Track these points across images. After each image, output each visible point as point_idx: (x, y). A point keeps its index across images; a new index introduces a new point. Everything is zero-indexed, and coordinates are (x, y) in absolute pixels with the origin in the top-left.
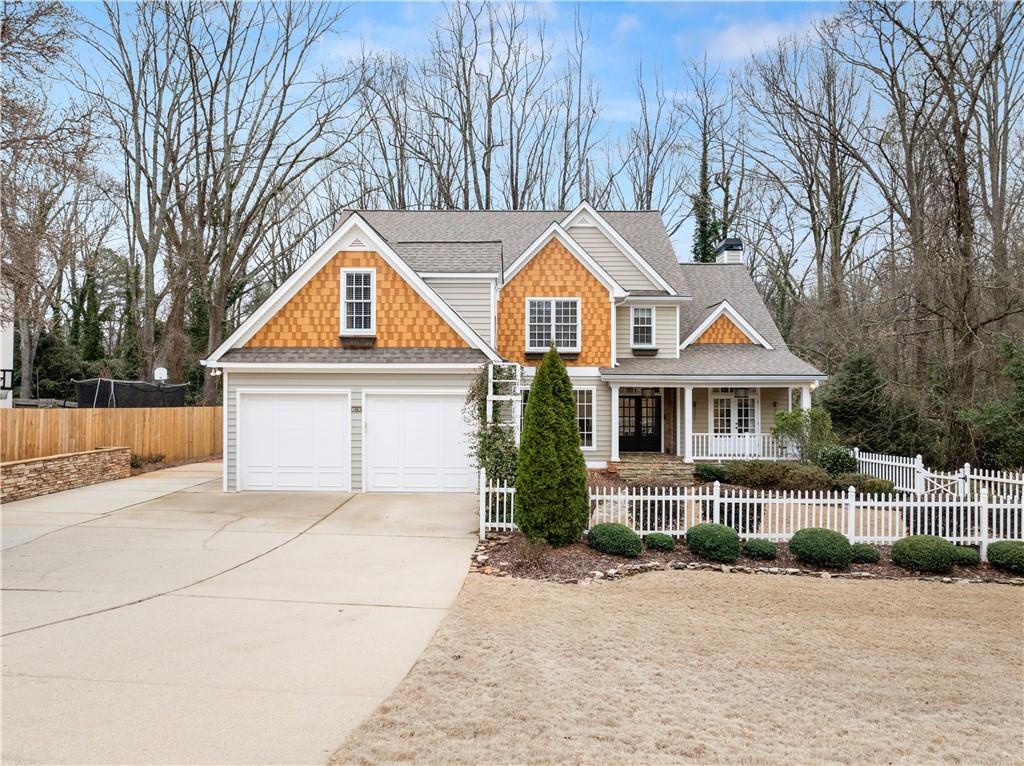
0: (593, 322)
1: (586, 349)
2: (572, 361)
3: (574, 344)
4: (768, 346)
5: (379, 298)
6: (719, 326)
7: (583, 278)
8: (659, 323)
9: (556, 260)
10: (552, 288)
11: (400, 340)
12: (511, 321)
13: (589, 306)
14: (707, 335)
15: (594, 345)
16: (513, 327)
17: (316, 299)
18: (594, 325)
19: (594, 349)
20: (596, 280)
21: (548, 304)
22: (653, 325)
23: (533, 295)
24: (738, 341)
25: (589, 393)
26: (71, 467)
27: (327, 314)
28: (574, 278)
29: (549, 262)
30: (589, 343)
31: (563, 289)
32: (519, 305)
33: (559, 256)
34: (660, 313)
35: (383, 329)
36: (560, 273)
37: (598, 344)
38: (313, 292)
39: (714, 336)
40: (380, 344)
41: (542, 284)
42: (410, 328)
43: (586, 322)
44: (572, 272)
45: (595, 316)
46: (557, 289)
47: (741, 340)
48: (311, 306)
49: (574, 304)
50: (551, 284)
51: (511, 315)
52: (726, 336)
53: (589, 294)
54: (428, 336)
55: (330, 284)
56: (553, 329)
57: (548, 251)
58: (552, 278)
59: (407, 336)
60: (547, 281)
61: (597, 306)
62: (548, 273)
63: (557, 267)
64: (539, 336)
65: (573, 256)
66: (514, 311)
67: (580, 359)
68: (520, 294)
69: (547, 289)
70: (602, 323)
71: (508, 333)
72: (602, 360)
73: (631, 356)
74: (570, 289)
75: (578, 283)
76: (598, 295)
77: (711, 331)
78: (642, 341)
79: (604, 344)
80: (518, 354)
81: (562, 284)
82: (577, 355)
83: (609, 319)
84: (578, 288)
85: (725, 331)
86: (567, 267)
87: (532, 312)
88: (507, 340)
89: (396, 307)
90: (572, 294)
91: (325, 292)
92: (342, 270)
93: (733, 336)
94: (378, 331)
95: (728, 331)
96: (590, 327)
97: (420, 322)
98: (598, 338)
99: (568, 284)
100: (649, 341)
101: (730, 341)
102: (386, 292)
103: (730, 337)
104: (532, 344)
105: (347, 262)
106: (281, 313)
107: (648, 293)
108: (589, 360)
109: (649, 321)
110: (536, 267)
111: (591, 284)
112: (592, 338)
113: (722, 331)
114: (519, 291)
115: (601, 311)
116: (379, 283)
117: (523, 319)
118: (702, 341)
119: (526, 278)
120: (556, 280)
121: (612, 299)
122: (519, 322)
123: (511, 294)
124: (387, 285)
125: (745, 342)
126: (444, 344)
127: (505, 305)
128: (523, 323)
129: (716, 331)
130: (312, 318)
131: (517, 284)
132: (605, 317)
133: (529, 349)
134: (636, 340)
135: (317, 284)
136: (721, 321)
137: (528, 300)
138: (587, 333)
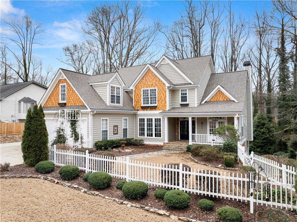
0: (161, 95)
1: (159, 105)
2: (155, 108)
3: (155, 103)
4: (236, 101)
5: (67, 91)
6: (218, 94)
7: (158, 81)
8: (189, 94)
9: (150, 76)
10: (149, 85)
11: (71, 104)
12: (138, 97)
13: (160, 90)
14: (213, 98)
15: (161, 103)
16: (138, 98)
17: (55, 93)
18: (161, 96)
19: (161, 104)
20: (162, 81)
21: (148, 90)
23: (144, 88)
24: (225, 100)
25: (160, 119)
27: (57, 97)
28: (155, 81)
29: (148, 77)
30: (160, 103)
31: (152, 85)
32: (140, 91)
33: (151, 75)
34: (190, 91)
35: (68, 101)
36: (151, 80)
37: (162, 103)
38: (55, 91)
39: (216, 98)
40: (67, 105)
41: (146, 84)
42: (73, 99)
43: (159, 95)
44: (154, 79)
45: (162, 93)
46: (150, 85)
47: (226, 99)
48: (54, 95)
49: (155, 90)
50: (149, 84)
51: (138, 95)
52: (221, 98)
53: (159, 86)
54: (77, 102)
55: (58, 89)
56: (150, 98)
57: (148, 73)
58: (149, 82)
59: (72, 102)
60: (147, 83)
61: (162, 90)
62: (148, 80)
63: (150, 78)
64: (146, 100)
65: (155, 74)
66: (138, 93)
67: (157, 108)
68: (140, 88)
69: (147, 86)
70: (164, 96)
71: (137, 100)
72: (164, 108)
73: (180, 106)
74: (154, 85)
75: (156, 83)
76: (162, 86)
77: (215, 96)
78: (184, 101)
79: (164, 102)
80: (140, 107)
81: (151, 83)
82: (156, 107)
83: (166, 94)
84: (156, 84)
85: (220, 96)
86: (153, 78)
87: (144, 93)
88: (137, 103)
89: (70, 94)
90: (154, 87)
91: (57, 91)
92: (60, 84)
93: (223, 98)
94: (67, 101)
95: (222, 96)
96: (160, 97)
97: (75, 98)
98: (162, 101)
99: (154, 83)
100: (186, 101)
101: (222, 100)
103: (222, 98)
104: (144, 104)
105: (61, 82)
106: (49, 97)
107: (185, 84)
108: (160, 108)
109: (186, 94)
110: (144, 79)
111: (160, 83)
112: (161, 101)
113: (219, 96)
114: (140, 86)
115: (163, 92)
116: (67, 87)
117: (141, 96)
118: (212, 100)
119: (142, 82)
120: (150, 82)
121: (166, 87)
122: (140, 97)
123: (138, 88)
124: (68, 88)
125: (228, 100)
126: (80, 104)
127: (136, 92)
128: (141, 97)
129: (217, 96)
130: (54, 98)
131: (139, 85)
132: (164, 93)
133: (143, 105)
134: (182, 101)
135: (55, 89)
136: (219, 93)
137: (142, 90)
138: (159, 99)
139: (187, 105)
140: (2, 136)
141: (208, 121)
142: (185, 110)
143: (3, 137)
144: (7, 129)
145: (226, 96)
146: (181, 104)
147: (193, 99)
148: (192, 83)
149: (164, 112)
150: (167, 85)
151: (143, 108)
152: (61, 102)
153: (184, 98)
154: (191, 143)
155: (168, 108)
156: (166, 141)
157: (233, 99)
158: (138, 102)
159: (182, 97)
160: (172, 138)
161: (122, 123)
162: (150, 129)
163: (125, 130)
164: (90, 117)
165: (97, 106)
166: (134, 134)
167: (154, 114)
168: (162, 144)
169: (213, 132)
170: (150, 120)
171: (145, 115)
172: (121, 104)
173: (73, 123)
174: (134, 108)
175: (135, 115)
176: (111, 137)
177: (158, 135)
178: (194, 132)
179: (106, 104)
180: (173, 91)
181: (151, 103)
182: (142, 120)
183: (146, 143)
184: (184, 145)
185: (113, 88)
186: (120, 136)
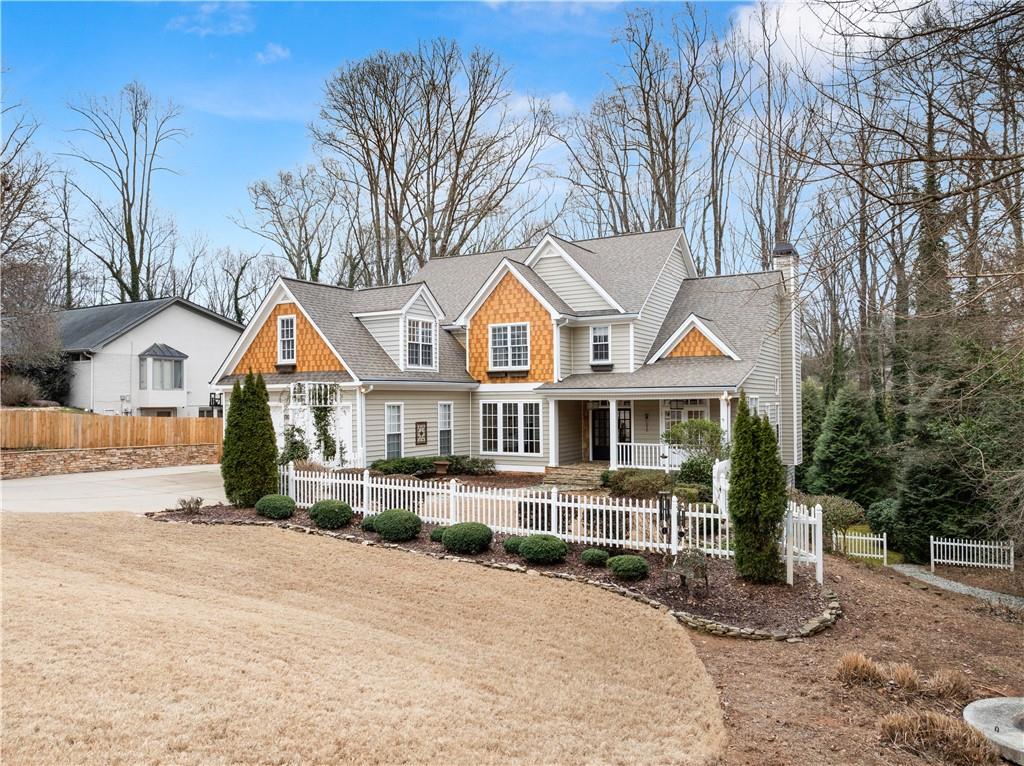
0: (540, 343)
1: (534, 367)
2: (523, 377)
3: (526, 363)
4: (736, 358)
5: (297, 336)
6: (691, 340)
7: (531, 305)
8: (615, 340)
9: (510, 290)
10: (508, 315)
11: (309, 366)
12: (478, 345)
13: (536, 329)
14: (679, 350)
15: (541, 363)
16: (480, 350)
17: (266, 339)
18: (541, 346)
19: (541, 367)
20: (541, 305)
21: (505, 329)
22: (609, 342)
23: (494, 322)
24: (709, 354)
25: (537, 405)
26: (159, 453)
27: (271, 349)
28: (524, 305)
29: (507, 292)
30: (537, 362)
31: (516, 315)
32: (484, 332)
33: (512, 287)
34: (615, 330)
35: (300, 359)
36: (513, 301)
37: (544, 362)
38: (264, 334)
39: (686, 349)
40: (299, 369)
41: (501, 312)
42: (314, 356)
43: (534, 343)
44: (522, 300)
45: (541, 337)
46: (512, 316)
47: (713, 352)
48: (263, 345)
49: (524, 328)
50: (507, 312)
51: (478, 340)
52: (698, 348)
53: (535, 318)
54: (324, 363)
55: (272, 328)
56: (510, 350)
57: (505, 283)
58: (507, 306)
59: (312, 363)
60: (504, 309)
61: (542, 328)
62: (505, 302)
63: (512, 296)
64: (500, 355)
65: (523, 286)
66: (480, 336)
67: (529, 377)
68: (484, 322)
69: (504, 316)
70: (546, 343)
71: (476, 355)
72: (547, 376)
73: (590, 372)
74: (522, 315)
75: (527, 310)
76: (543, 318)
77: (683, 344)
78: (601, 358)
79: (548, 361)
80: (484, 373)
81: (515, 311)
82: (527, 372)
83: (552, 339)
84: (527, 313)
85: (697, 343)
86: (519, 296)
87: (494, 336)
88: (476, 362)
89: (307, 342)
90: (523, 320)
91: (270, 334)
92: (279, 317)
93: (705, 348)
94: (297, 360)
95: (700, 344)
96: (536, 348)
97: (319, 352)
98: (543, 356)
99: (520, 310)
100: (607, 357)
101: (702, 354)
102: (301, 330)
103: (702, 350)
104: (495, 364)
105: (282, 312)
106: (249, 350)
107: (603, 313)
108: (537, 377)
109: (606, 338)
110: (497, 298)
111: (537, 309)
112: (539, 357)
113: (693, 344)
114: (484, 318)
115: (545, 333)
116: (297, 325)
117: (487, 343)
118: (675, 355)
119: (489, 308)
120: (511, 307)
121: (554, 322)
122: (484, 345)
123: (479, 322)
124: (301, 326)
125: (717, 354)
126: (333, 368)
127: (474, 332)
128: (487, 347)
129: (688, 344)
130: (264, 353)
131: (482, 313)
132: (548, 338)
133: (491, 368)
134: (596, 357)
135: (266, 329)
136: (692, 334)
137: (490, 327)
138: (535, 353)
139: (610, 367)
140: (123, 451)
141: (663, 410)
142: (604, 380)
143: (126, 453)
144: (132, 432)
145: (711, 345)
146: (593, 366)
147: (626, 353)
148: (622, 311)
149: (548, 385)
150: (555, 315)
151: (494, 376)
152: (281, 361)
153: (601, 351)
154: (614, 466)
155: (557, 376)
156: (553, 463)
157: (727, 351)
158: (479, 359)
159: (596, 347)
160: (570, 453)
161: (439, 416)
162: (511, 433)
163: (446, 435)
164: (360, 400)
165: (379, 375)
166: (469, 445)
167: (521, 393)
168: (541, 470)
169: (673, 439)
170: (510, 408)
171: (498, 394)
172: (435, 367)
173: (322, 415)
174: (468, 377)
175: (472, 395)
176: (409, 450)
177: (532, 447)
178: (622, 438)
179: (396, 368)
180: (573, 331)
181: (514, 363)
182: (491, 409)
183: (501, 468)
184: (597, 471)
185: (413, 324)
186: (432, 450)
